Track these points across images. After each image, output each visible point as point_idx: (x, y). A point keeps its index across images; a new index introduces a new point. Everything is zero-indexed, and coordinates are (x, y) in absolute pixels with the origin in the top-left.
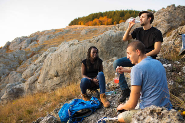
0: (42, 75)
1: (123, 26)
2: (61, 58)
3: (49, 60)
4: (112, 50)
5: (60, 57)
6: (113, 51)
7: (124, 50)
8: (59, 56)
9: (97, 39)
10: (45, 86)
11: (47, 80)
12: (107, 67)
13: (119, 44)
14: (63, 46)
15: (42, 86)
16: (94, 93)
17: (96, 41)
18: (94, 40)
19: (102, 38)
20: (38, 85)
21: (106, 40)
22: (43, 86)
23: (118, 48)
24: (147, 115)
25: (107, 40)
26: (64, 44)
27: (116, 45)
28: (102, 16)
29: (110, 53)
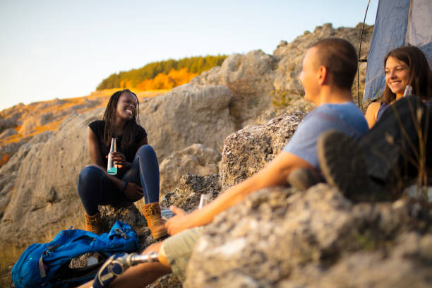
0: (14, 199)
1: (217, 72)
2: (64, 153)
3: (33, 161)
4: (192, 131)
5: (61, 152)
6: (194, 132)
7: (220, 130)
8: (60, 148)
9: (155, 105)
10: (21, 229)
11: (28, 213)
12: (178, 169)
13: (208, 115)
14: (69, 124)
15: (13, 229)
16: (125, 214)
17: (153, 109)
18: (148, 108)
19: (167, 101)
20: (4, 228)
21: (176, 105)
22: (17, 227)
23: (206, 126)
24: (241, 217)
25: (177, 107)
26: (73, 120)
27: (200, 119)
28: (176, 69)
29: (186, 138)
